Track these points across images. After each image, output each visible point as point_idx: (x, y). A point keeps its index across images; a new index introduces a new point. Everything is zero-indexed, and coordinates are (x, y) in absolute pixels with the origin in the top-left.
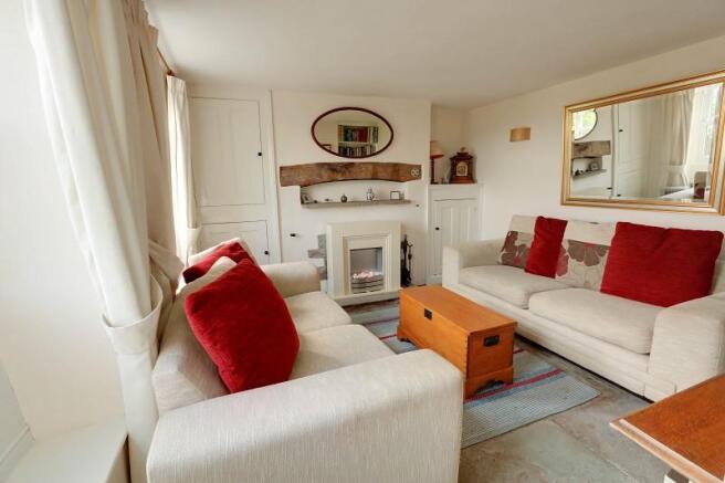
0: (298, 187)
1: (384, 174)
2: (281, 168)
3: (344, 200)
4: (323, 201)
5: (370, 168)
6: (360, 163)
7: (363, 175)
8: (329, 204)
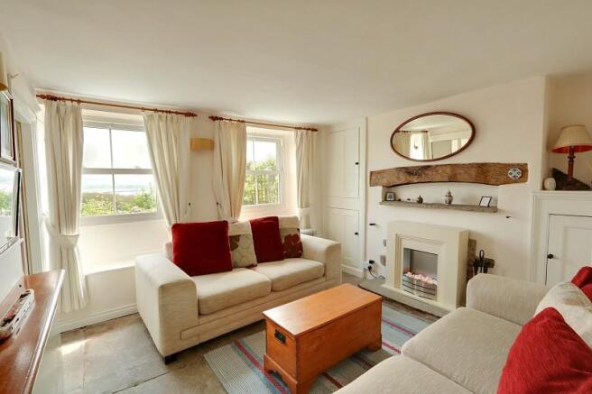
0: (381, 187)
1: (466, 177)
2: (372, 173)
3: (420, 201)
4: (406, 200)
5: (448, 170)
6: (437, 166)
7: (439, 178)
8: (408, 203)
